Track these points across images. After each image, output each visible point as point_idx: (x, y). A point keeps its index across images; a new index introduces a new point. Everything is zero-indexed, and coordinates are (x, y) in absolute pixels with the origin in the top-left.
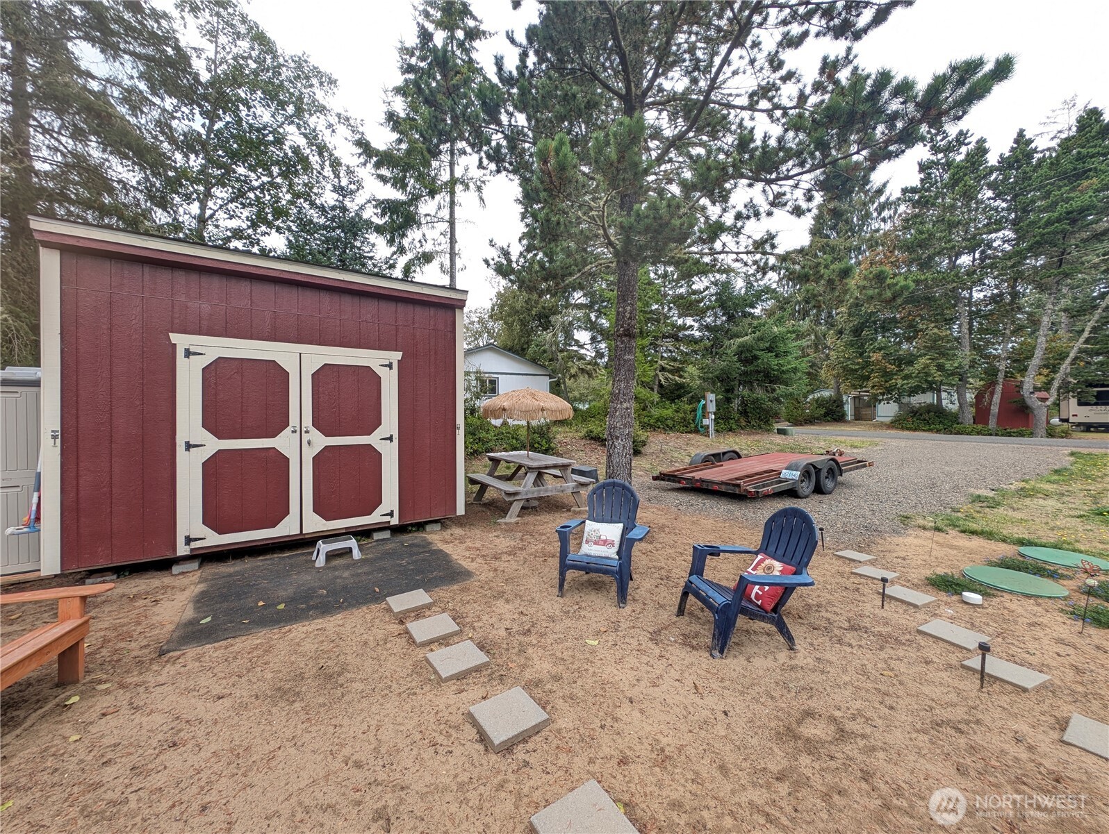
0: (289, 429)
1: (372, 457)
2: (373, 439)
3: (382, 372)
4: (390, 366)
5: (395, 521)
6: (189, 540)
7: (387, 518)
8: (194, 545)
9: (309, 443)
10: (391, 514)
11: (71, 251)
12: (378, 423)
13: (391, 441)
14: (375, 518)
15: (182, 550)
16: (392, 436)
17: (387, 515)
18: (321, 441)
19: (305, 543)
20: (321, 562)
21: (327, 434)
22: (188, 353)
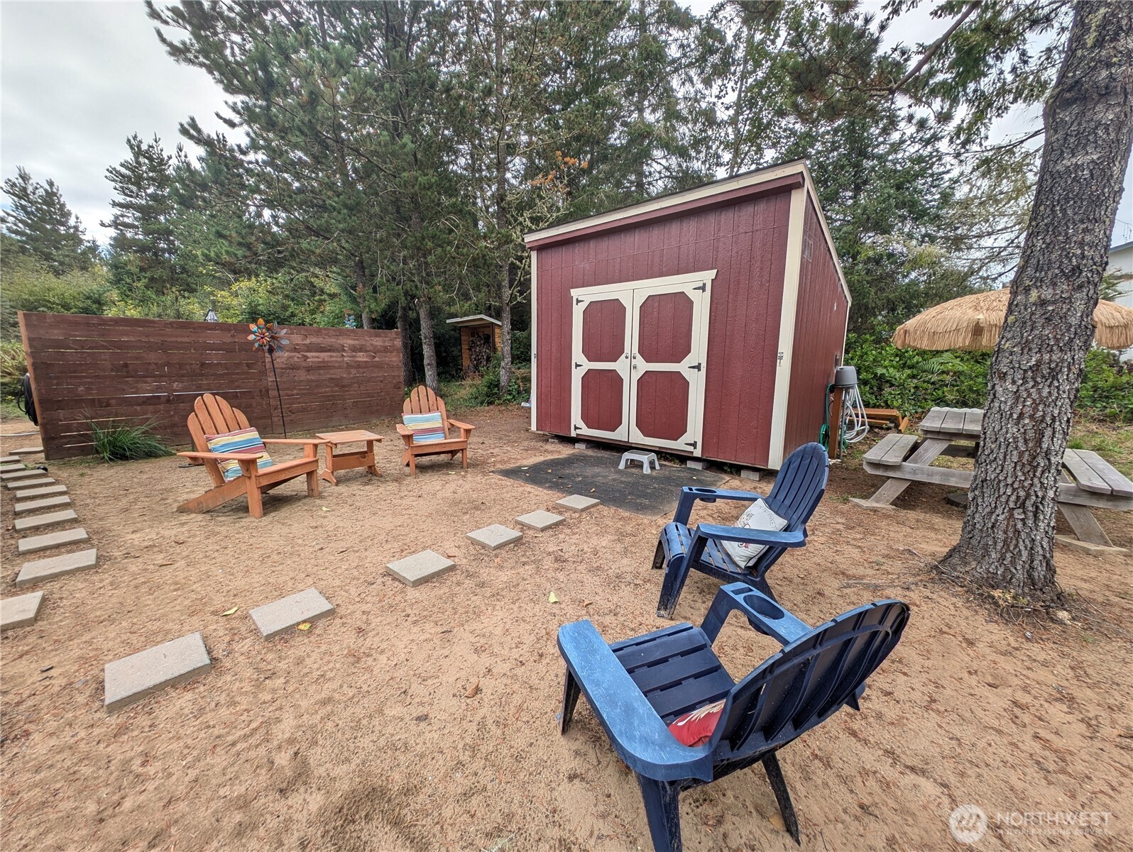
0: (624, 355)
1: (680, 384)
2: (682, 367)
3: (695, 296)
4: (703, 288)
5: (698, 453)
6: (576, 428)
7: (691, 449)
8: (579, 432)
9: (635, 367)
10: (694, 445)
11: (543, 248)
12: (687, 350)
13: (699, 370)
14: (679, 445)
15: (573, 434)
16: (700, 364)
17: (690, 444)
18: (643, 366)
19: (620, 447)
20: (622, 466)
21: (648, 360)
22: (578, 301)
